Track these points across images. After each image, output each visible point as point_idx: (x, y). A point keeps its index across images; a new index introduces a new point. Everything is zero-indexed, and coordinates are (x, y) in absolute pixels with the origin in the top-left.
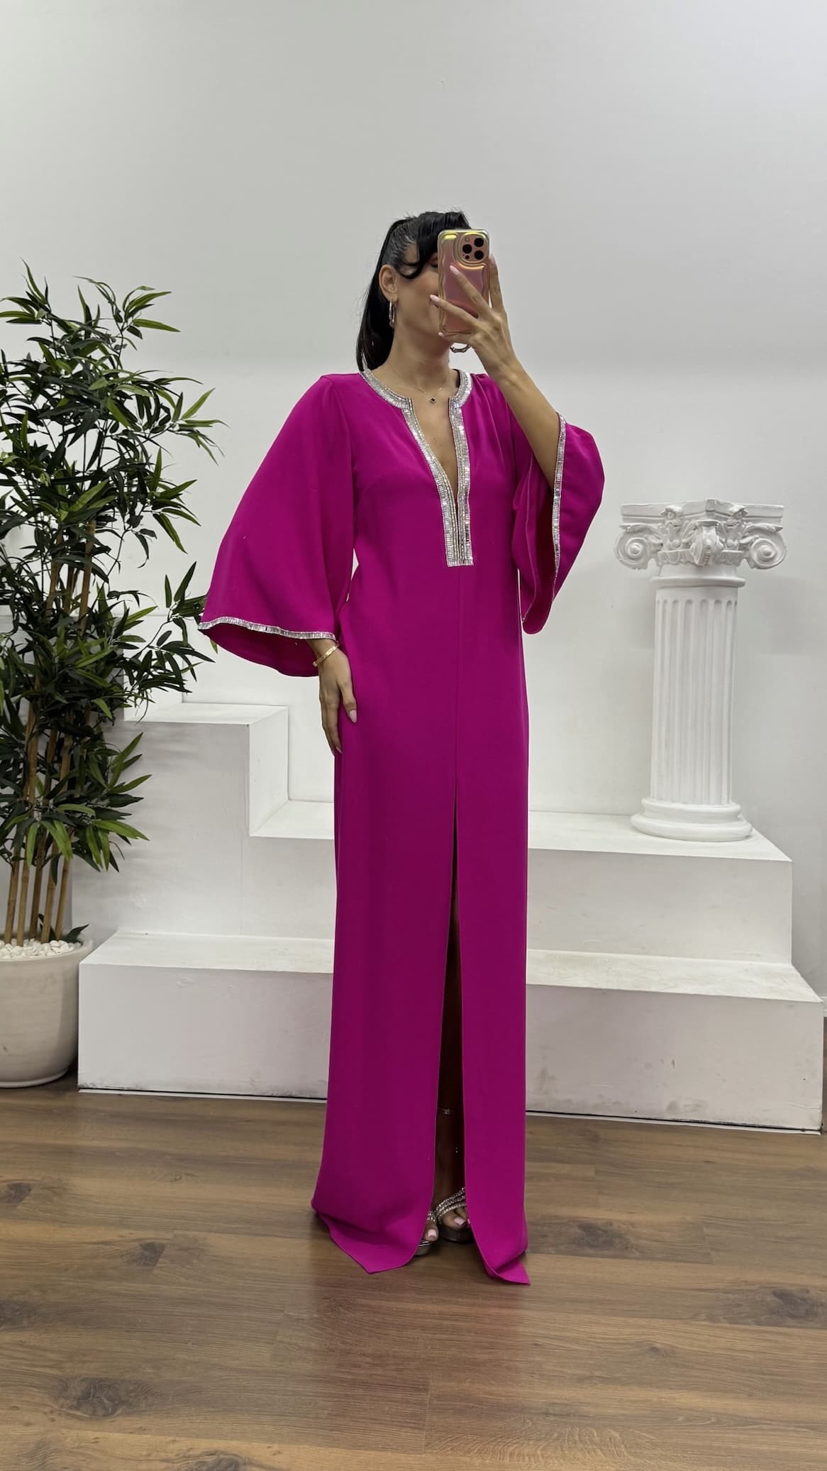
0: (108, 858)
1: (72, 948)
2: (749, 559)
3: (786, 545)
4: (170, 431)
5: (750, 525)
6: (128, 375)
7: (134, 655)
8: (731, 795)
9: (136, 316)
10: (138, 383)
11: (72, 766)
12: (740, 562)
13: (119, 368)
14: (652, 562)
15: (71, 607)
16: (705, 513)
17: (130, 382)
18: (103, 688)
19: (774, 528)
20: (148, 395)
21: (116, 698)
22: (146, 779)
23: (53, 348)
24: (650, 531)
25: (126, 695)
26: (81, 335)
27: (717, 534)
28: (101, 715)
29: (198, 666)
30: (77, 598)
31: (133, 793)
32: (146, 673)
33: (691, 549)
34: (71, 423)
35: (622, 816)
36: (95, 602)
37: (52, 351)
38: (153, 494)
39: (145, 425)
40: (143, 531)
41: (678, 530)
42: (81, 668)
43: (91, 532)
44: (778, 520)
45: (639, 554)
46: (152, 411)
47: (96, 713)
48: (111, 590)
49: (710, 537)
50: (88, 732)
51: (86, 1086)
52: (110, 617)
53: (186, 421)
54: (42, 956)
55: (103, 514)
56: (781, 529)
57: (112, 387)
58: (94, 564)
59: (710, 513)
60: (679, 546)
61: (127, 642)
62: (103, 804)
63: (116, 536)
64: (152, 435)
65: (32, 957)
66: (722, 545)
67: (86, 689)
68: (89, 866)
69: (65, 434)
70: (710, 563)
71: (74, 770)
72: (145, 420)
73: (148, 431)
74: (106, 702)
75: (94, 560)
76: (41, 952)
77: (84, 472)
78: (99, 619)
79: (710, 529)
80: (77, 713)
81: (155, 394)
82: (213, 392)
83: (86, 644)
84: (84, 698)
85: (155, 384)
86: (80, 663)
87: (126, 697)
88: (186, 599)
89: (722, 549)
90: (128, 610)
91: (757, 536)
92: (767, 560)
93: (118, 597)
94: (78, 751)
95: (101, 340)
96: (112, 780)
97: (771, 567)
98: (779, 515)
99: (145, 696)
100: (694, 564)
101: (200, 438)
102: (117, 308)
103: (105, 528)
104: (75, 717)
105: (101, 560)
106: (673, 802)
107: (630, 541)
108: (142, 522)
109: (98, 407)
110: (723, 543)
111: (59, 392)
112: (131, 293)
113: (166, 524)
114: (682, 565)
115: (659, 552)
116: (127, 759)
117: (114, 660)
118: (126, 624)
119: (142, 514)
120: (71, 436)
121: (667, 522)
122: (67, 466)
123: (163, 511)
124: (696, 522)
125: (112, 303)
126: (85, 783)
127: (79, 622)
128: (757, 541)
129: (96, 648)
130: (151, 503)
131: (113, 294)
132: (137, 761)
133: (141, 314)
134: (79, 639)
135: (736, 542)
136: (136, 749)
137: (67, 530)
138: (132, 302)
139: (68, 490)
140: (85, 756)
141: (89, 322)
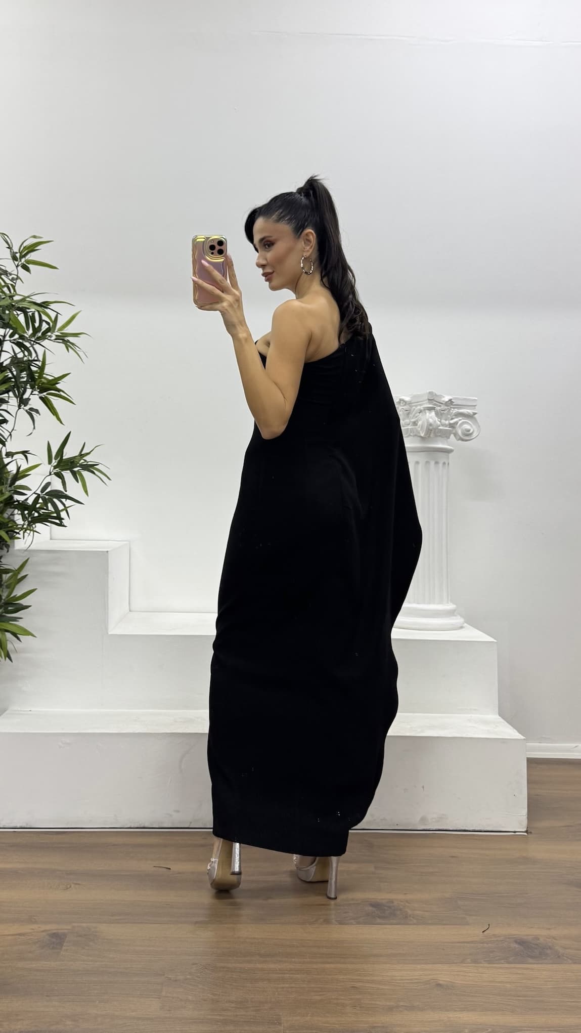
0: (5, 653)
2: (455, 434)
3: (480, 424)
4: (51, 340)
5: (456, 410)
6: (22, 297)
7: (25, 499)
8: (449, 599)
9: (27, 257)
12: (449, 436)
13: (15, 293)
16: (427, 401)
19: (472, 414)
22: (33, 591)
25: (18, 529)
27: (435, 416)
29: (70, 508)
31: (23, 602)
32: (34, 512)
33: (417, 426)
38: (39, 383)
39: (32, 334)
40: (31, 409)
44: (474, 407)
46: (37, 325)
48: (8, 451)
49: (431, 418)
52: (6, 471)
53: (60, 333)
56: (476, 414)
59: (431, 401)
61: (18, 490)
62: (1, 611)
64: (39, 340)
66: (438, 423)
70: (432, 436)
73: (33, 339)
79: (431, 412)
81: (39, 312)
82: (81, 312)
88: (64, 458)
89: (439, 426)
90: (20, 467)
91: (461, 418)
92: (467, 435)
93: (12, 457)
95: (2, 273)
96: (7, 593)
97: (470, 440)
98: (475, 404)
99: (32, 528)
100: (420, 436)
101: (70, 345)
102: (14, 252)
108: (30, 402)
113: (49, 404)
116: (19, 577)
117: (10, 503)
118: (19, 476)
119: (30, 398)
123: (47, 394)
124: (421, 407)
125: (11, 248)
128: (461, 422)
130: (38, 388)
131: (11, 242)
132: (24, 579)
133: (30, 257)
135: (447, 422)
136: (24, 570)
138: (25, 247)
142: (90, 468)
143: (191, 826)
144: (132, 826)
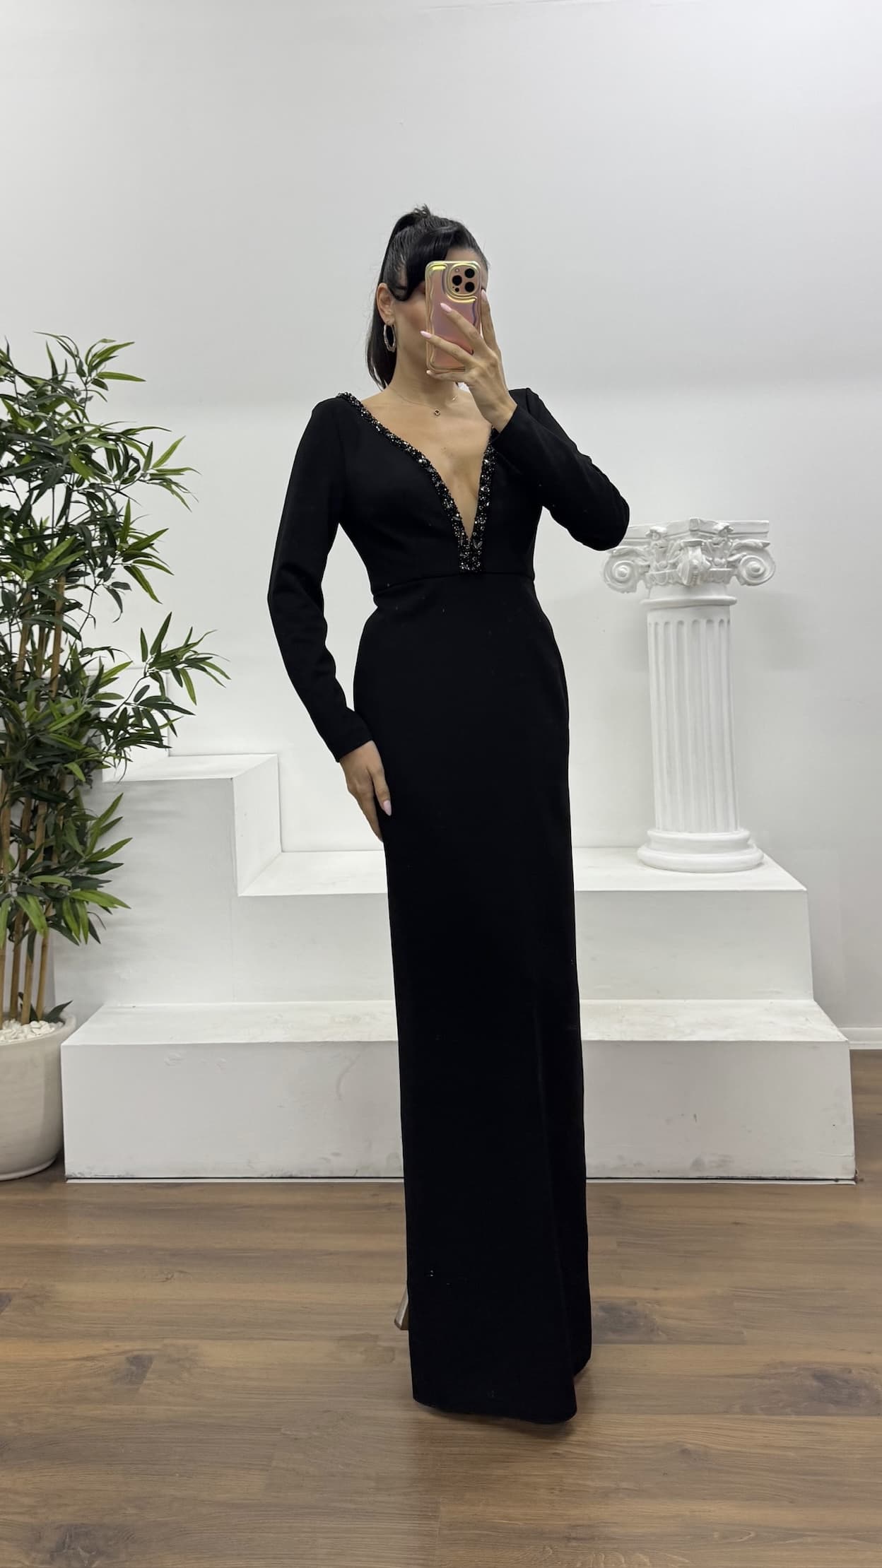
0: (87, 929)
1: (53, 1029)
2: (739, 577)
3: (774, 560)
4: (141, 481)
5: (737, 541)
6: (94, 428)
7: (109, 714)
8: (739, 823)
9: (100, 369)
10: (104, 437)
11: (47, 836)
12: (730, 578)
13: (85, 421)
14: (641, 584)
15: (44, 667)
16: (689, 533)
17: (96, 435)
18: (77, 750)
19: (761, 545)
20: (116, 446)
21: (91, 760)
22: (127, 842)
23: (18, 404)
24: (637, 554)
25: (103, 755)
26: (48, 391)
27: (703, 553)
28: (76, 780)
29: (178, 720)
30: (49, 658)
31: (111, 859)
32: (122, 732)
33: (677, 570)
34: (38, 479)
35: (628, 849)
36: (67, 661)
37: (16, 407)
38: (124, 546)
39: (115, 477)
40: (116, 584)
41: (664, 551)
42: (55, 732)
43: (60, 590)
44: (764, 535)
45: (627, 576)
46: (121, 461)
47: (70, 778)
48: (84, 647)
49: (697, 557)
50: (64, 797)
51: (74, 1176)
52: (83, 676)
53: (157, 470)
54: (21, 1039)
56: (768, 544)
57: (77, 441)
58: (65, 623)
59: (694, 533)
60: (666, 567)
61: (103, 701)
62: (83, 872)
63: (87, 591)
64: (123, 486)
65: (10, 1041)
66: (709, 564)
67: (59, 753)
68: (66, 940)
69: (31, 491)
70: (699, 582)
71: (49, 840)
72: (115, 471)
73: (118, 483)
74: (81, 766)
75: (66, 619)
76: (21, 1035)
77: (53, 528)
78: (72, 678)
79: (696, 549)
80: (51, 778)
81: (124, 446)
82: (184, 440)
83: (58, 706)
84: (58, 762)
85: (122, 436)
86: (51, 727)
87: (103, 757)
88: (162, 651)
89: (710, 568)
90: (103, 666)
91: (745, 553)
92: (756, 577)
93: (91, 654)
94: (52, 818)
95: (66, 395)
96: (90, 847)
97: (763, 583)
98: (765, 531)
99: (123, 755)
100: (682, 584)
101: (173, 487)
102: (81, 362)
103: (76, 584)
104: (49, 782)
105: (72, 618)
106: (680, 831)
107: (617, 563)
108: (113, 574)
109: (62, 462)
110: (709, 561)
111: (26, 449)
112: (94, 345)
113: (138, 577)
114: (671, 586)
115: (647, 574)
116: (107, 824)
117: (88, 721)
118: (102, 681)
119: (113, 567)
120: (36, 493)
121: (653, 543)
122: (33, 521)
123: (134, 562)
124: (681, 542)
125: (76, 358)
126: (63, 852)
127: (51, 683)
128: (745, 558)
129: (69, 709)
130: (122, 555)
131: (76, 348)
132: (117, 825)
133: (105, 366)
134: (51, 702)
135: (724, 560)
136: (116, 811)
137: (36, 588)
138: (95, 355)
139: (36, 549)
140: (61, 825)
141: (55, 376)
142: (198, 663)
143: (357, 1175)
144: (274, 1176)
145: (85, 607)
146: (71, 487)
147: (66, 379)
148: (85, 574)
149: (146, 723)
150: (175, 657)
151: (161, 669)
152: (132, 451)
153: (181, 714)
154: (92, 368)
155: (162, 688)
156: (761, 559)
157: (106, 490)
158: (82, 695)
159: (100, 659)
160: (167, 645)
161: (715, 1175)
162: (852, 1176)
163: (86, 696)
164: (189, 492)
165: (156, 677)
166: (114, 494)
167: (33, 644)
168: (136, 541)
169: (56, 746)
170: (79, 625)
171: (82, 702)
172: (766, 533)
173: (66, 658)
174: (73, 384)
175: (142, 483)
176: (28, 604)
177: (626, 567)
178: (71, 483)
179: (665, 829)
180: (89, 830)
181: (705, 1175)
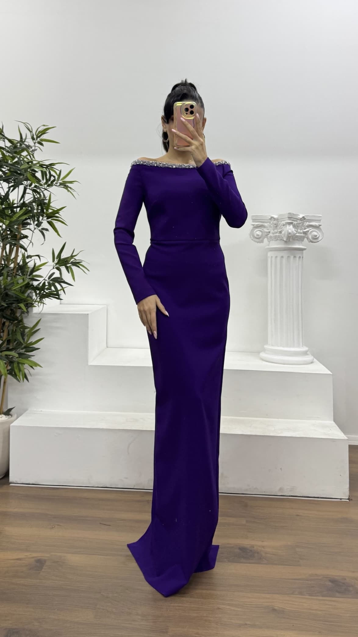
0: (24, 376)
1: (7, 418)
2: (308, 238)
3: (323, 232)
4: (56, 186)
5: (308, 223)
8: (304, 344)
9: (41, 137)
10: (41, 166)
11: (9, 335)
13: (34, 159)
14: (266, 240)
15: (10, 263)
16: (288, 218)
17: (38, 165)
18: (24, 299)
19: (318, 225)
20: (46, 170)
21: (29, 303)
22: (42, 340)
23: (6, 151)
24: (264, 227)
25: (34, 301)
26: (18, 145)
27: (293, 228)
28: (22, 310)
29: (65, 288)
30: (13, 259)
31: (35, 346)
32: (42, 292)
33: (282, 234)
34: (12, 183)
35: (256, 353)
36: (21, 260)
37: (5, 152)
38: (47, 213)
39: (45, 183)
40: (43, 229)
41: (276, 226)
42: (15, 290)
43: (20, 230)
44: (319, 221)
45: (260, 236)
46: (48, 177)
47: (20, 310)
48: (28, 255)
49: (290, 229)
50: (16, 319)
51: (13, 482)
52: (27, 267)
55: (26, 221)
56: (321, 225)
57: (30, 167)
58: (21, 244)
59: (289, 218)
60: (277, 233)
62: (22, 351)
63: (30, 231)
64: (48, 188)
66: (295, 232)
67: (16, 299)
68: (15, 380)
69: (9, 188)
70: (291, 240)
71: (9, 337)
72: (45, 181)
73: (46, 186)
74: (25, 305)
75: (21, 242)
77: (17, 204)
78: (23, 268)
79: (290, 226)
80: (12, 310)
81: (49, 170)
82: (74, 169)
83: (16, 279)
84: (15, 303)
85: (49, 166)
86: (12, 288)
87: (34, 302)
88: (61, 258)
89: (296, 234)
91: (311, 228)
92: (315, 238)
93: (31, 258)
94: (11, 327)
95: (26, 148)
96: (26, 341)
98: (320, 219)
99: (42, 302)
100: (284, 240)
101: (69, 189)
102: (33, 134)
103: (26, 228)
104: (10, 312)
105: (24, 242)
106: (278, 346)
107: (255, 231)
108: (42, 225)
109: (24, 176)
110: (296, 231)
111: (8, 170)
112: (39, 128)
113: (53, 226)
114: (278, 241)
115: (268, 235)
116: (34, 332)
117: (28, 286)
118: (35, 269)
119: (42, 221)
120: (12, 188)
121: (272, 222)
122: (10, 201)
123: (52, 220)
124: (284, 222)
125: (31, 132)
126: (15, 342)
127: (13, 269)
128: (311, 230)
129: (21, 281)
130: (46, 216)
131: (32, 128)
132: (37, 332)
133: (43, 137)
134: (13, 277)
135: (302, 231)
136: (38, 326)
137: (9, 229)
138: (39, 131)
139: (10, 212)
140: (15, 330)
141: (22, 140)
142: (76, 264)
143: (135, 488)
144: (99, 486)
145: (29, 238)
146: (26, 187)
147: (26, 141)
148: (30, 224)
149: (53, 288)
150: (67, 261)
151: (60, 266)
152: (52, 173)
153: (68, 286)
154: (38, 137)
155: (61, 274)
156: (317, 231)
157: (41, 189)
158: (27, 275)
159: (34, 260)
160: (63, 256)
161: (288, 495)
162: (347, 498)
163: (28, 276)
164: (76, 192)
165: (58, 269)
166: (44, 191)
167: (6, 253)
168: (52, 211)
169: (14, 296)
170: (27, 245)
171: (26, 277)
172: (320, 220)
173: (20, 259)
174: (29, 143)
175: (55, 186)
176: (5, 235)
177: (260, 232)
178: (27, 185)
179: (272, 345)
180: (26, 333)
181: (284, 494)
